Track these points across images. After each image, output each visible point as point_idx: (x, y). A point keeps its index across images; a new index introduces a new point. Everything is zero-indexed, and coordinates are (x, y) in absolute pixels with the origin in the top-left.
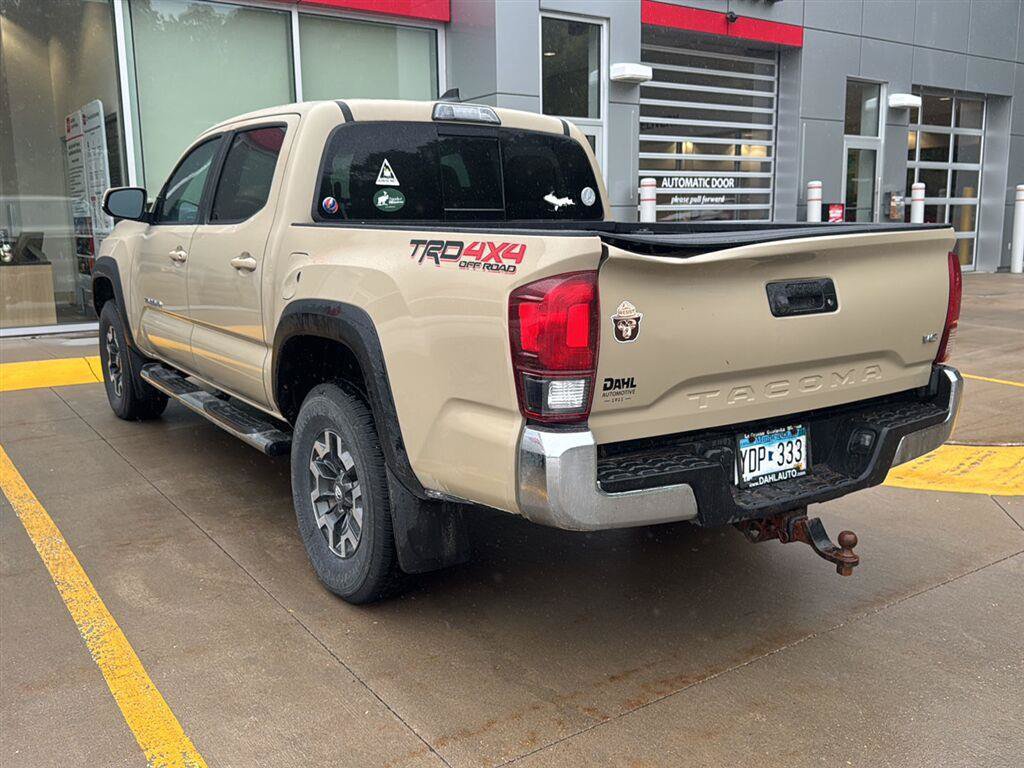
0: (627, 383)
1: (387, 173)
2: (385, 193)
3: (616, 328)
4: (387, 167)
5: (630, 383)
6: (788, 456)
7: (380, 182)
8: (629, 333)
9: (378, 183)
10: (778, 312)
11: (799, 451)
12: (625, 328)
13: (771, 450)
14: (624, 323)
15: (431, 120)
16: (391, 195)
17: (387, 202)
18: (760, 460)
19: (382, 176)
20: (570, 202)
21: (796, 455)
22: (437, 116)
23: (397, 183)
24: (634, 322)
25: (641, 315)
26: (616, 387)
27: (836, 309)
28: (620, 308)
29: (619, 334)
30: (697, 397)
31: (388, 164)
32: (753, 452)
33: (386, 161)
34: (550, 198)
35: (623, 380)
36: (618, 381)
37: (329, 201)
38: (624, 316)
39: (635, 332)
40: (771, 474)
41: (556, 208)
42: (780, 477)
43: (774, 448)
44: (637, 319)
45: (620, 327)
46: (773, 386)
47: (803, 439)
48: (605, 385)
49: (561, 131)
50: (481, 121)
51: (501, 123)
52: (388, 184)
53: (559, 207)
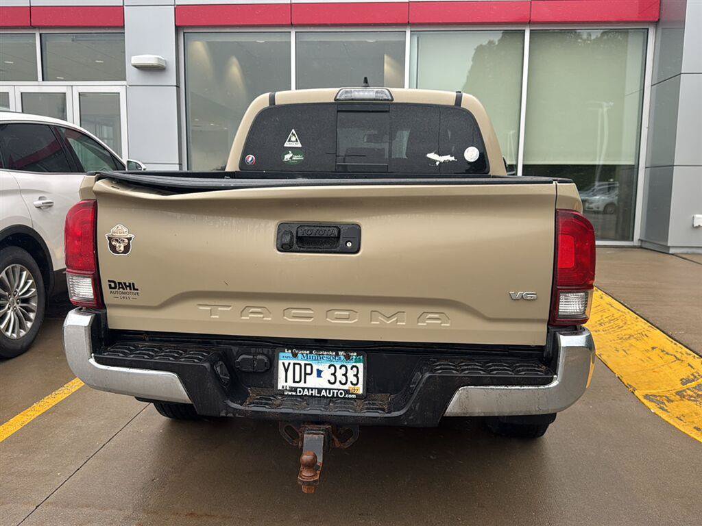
0: (130, 286)
1: (293, 139)
2: (290, 152)
3: (110, 244)
4: (294, 135)
5: (132, 286)
6: (340, 377)
7: (287, 144)
8: (122, 249)
9: (285, 145)
10: (283, 248)
11: (356, 376)
12: (118, 244)
13: (320, 368)
14: (117, 240)
15: (334, 101)
16: (294, 154)
17: (291, 158)
18: (306, 374)
19: (289, 141)
20: (452, 159)
21: (352, 378)
22: (338, 98)
23: (299, 145)
24: (127, 241)
25: (132, 236)
26: (119, 288)
27: (357, 252)
28: (114, 229)
29: (113, 248)
30: (209, 308)
31: (294, 133)
32: (297, 367)
33: (293, 131)
34: (432, 156)
35: (125, 283)
36: (120, 283)
37: (250, 158)
38: (117, 235)
39: (127, 249)
40: (312, 389)
41: (437, 163)
42: (323, 393)
43: (324, 366)
44: (129, 239)
45: (113, 243)
46: (293, 311)
47: (361, 366)
48: (110, 285)
49: (452, 103)
50: (374, 100)
51: (393, 100)
52: (293, 146)
53: (440, 163)
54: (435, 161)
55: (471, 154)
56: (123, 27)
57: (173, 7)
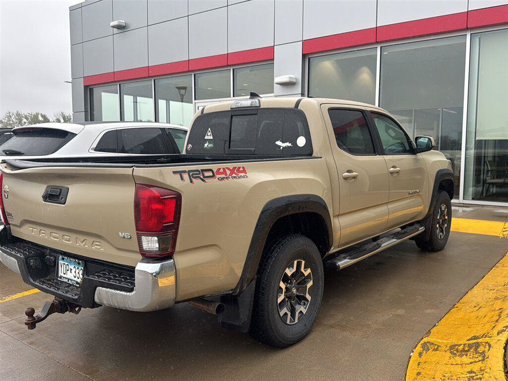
1: (209, 134)
2: (207, 142)
4: (210, 131)
6: (77, 274)
7: (206, 138)
9: (205, 138)
15: (230, 109)
16: (209, 143)
17: (208, 146)
18: (67, 270)
19: (207, 135)
20: (290, 145)
22: (232, 107)
23: (212, 138)
24: (7, 193)
25: (9, 190)
27: (66, 203)
30: (31, 229)
33: (209, 129)
34: (279, 143)
35: (10, 213)
37: (190, 146)
39: (8, 196)
40: (69, 279)
41: (281, 148)
42: (69, 282)
43: (72, 267)
45: (5, 194)
46: (54, 234)
48: (7, 214)
49: (293, 106)
50: (251, 107)
51: (260, 106)
52: (209, 138)
53: (283, 147)
54: (280, 147)
55: (301, 141)
56: (273, 59)
57: (301, 42)
